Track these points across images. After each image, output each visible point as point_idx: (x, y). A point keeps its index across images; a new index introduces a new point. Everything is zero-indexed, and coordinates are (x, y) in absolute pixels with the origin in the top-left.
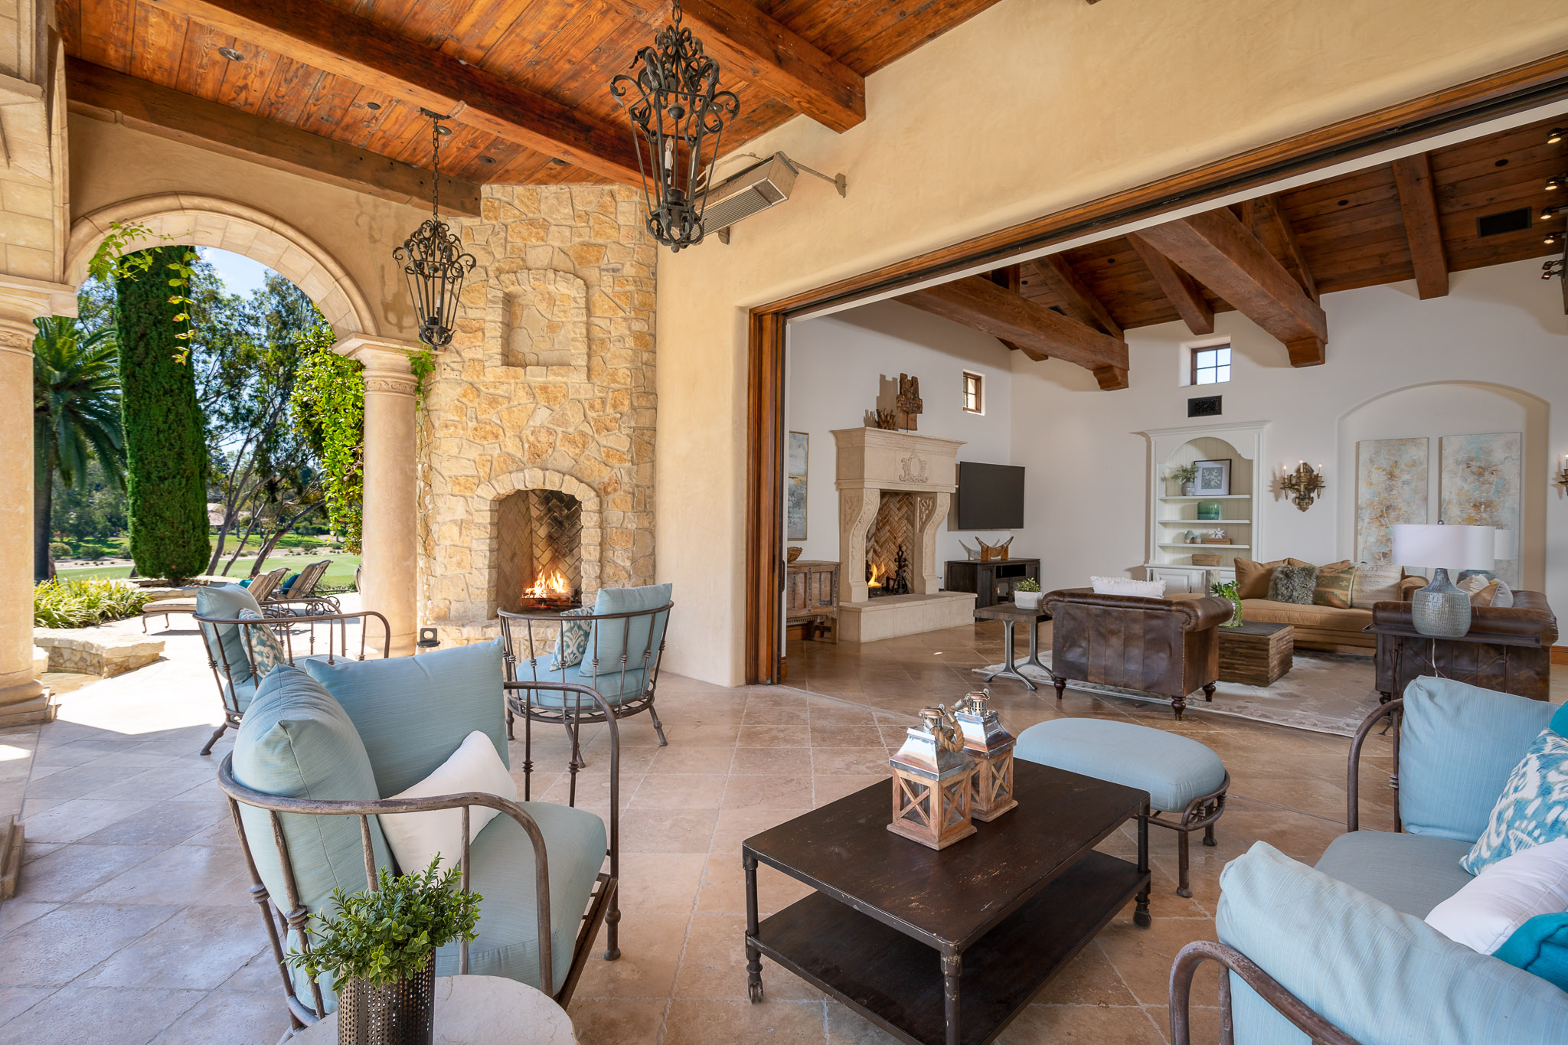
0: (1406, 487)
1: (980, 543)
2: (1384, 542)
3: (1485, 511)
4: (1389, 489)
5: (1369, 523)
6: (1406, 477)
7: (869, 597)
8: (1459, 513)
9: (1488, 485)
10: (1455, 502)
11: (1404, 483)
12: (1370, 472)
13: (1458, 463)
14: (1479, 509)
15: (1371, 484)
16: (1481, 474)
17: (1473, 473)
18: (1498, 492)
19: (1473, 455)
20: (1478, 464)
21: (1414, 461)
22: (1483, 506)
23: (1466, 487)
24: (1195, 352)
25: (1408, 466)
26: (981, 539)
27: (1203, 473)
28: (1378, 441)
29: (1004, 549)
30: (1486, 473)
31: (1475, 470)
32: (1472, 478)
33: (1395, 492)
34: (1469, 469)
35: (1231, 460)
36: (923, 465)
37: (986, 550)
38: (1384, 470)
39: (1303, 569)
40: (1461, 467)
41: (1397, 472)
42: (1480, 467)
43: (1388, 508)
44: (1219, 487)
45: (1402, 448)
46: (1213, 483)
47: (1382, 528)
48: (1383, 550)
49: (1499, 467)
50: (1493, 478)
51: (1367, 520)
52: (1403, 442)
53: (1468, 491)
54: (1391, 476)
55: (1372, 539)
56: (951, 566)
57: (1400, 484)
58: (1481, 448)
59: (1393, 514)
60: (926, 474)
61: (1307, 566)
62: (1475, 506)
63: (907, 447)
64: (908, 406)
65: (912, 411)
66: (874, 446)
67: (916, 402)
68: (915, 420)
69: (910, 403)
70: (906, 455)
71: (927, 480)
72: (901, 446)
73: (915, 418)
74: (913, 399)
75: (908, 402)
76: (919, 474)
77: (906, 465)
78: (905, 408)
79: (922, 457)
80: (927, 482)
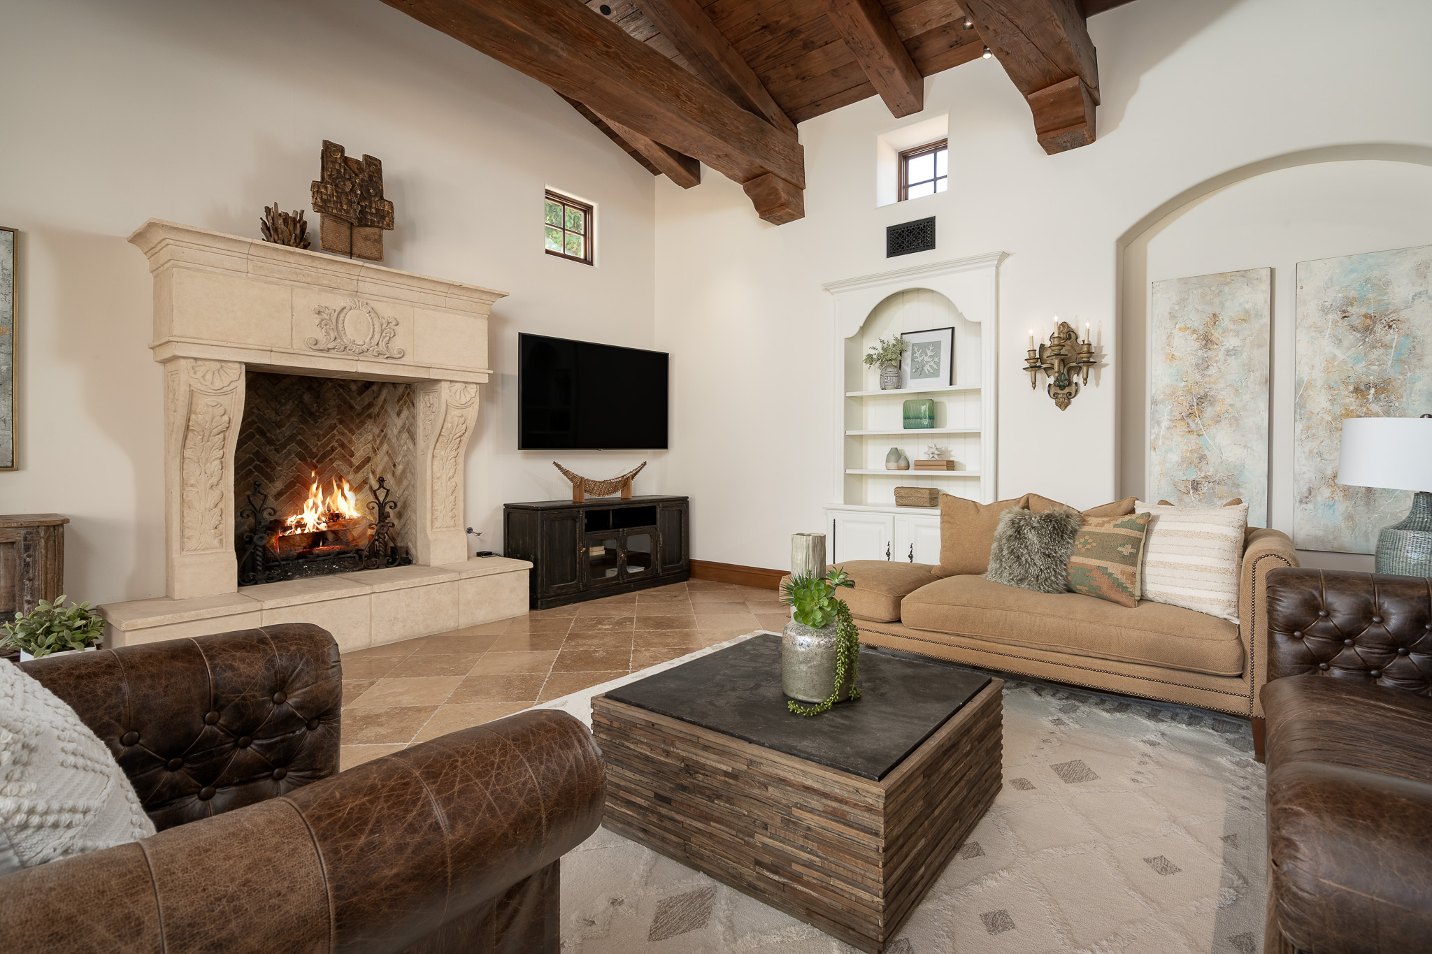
0: (1232, 360)
1: (566, 472)
2: (1196, 461)
3: (1377, 399)
4: (1203, 366)
5: (1169, 428)
6: (1232, 342)
7: (240, 585)
8: (1327, 405)
9: (1382, 350)
10: (1319, 383)
11: (1228, 353)
12: (1170, 336)
13: (1325, 310)
14: (1364, 396)
15: (1173, 357)
16: (1368, 330)
17: (1354, 328)
18: (1399, 361)
19: (1353, 294)
20: (1363, 310)
21: (1247, 312)
22: (1372, 391)
23: (1340, 355)
24: (904, 157)
25: (1234, 322)
26: (564, 465)
27: (913, 349)
28: (1185, 281)
29: (625, 482)
30: (1378, 328)
31: (1357, 322)
32: (1352, 337)
33: (1212, 370)
34: (1346, 322)
35: (953, 329)
36: (389, 328)
37: (580, 484)
38: (1194, 332)
39: (1049, 518)
40: (1330, 317)
41: (1216, 335)
42: (1366, 316)
43: (1202, 399)
44: (935, 373)
45: (1226, 289)
46: (927, 368)
47: (1193, 437)
48: (1194, 477)
49: (1404, 314)
50: (1392, 337)
51: (1165, 423)
52: (1225, 279)
53: (1344, 362)
54: (1207, 341)
55: (1174, 457)
56: (513, 513)
57: (1221, 355)
58: (1367, 281)
59: (1209, 412)
60: (397, 344)
61: (1057, 511)
62: (1356, 390)
63: (334, 285)
64: (345, 207)
65: (364, 222)
66: (209, 269)
67: (374, 205)
68: (375, 241)
69: (350, 203)
70: (336, 301)
71: (403, 354)
72: (309, 280)
73: (377, 237)
74: (362, 198)
75: (344, 201)
76: (374, 342)
77: (331, 321)
78: (335, 211)
79: (386, 310)
80: (403, 359)
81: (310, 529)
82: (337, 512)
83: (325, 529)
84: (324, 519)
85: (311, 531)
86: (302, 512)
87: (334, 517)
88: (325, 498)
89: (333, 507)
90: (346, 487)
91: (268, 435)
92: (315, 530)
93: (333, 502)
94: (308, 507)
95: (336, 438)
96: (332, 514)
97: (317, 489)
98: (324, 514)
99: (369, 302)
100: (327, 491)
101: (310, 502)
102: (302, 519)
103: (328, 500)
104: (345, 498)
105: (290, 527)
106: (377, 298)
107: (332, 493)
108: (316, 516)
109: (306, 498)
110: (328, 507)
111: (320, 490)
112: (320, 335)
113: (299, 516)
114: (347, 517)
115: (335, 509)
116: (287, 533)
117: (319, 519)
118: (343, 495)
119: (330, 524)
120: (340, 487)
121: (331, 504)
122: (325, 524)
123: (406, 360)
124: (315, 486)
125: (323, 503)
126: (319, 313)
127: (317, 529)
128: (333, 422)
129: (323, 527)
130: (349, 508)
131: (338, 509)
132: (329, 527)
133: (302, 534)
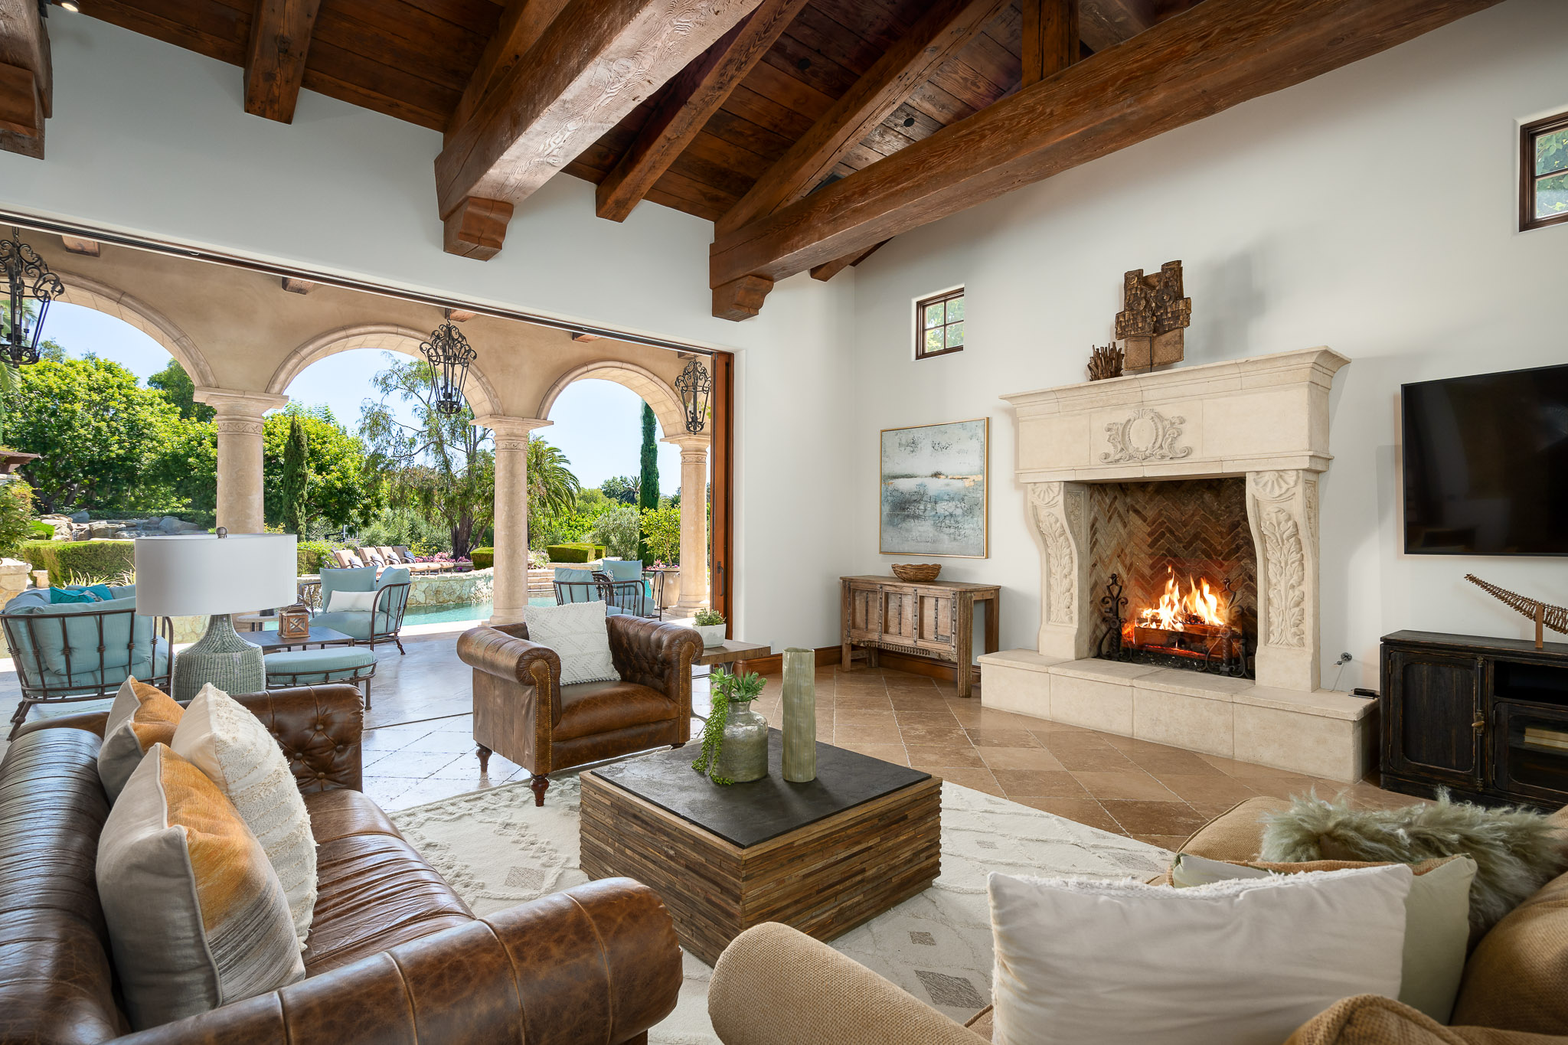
36: (1172, 429)
63: (1122, 402)
64: (1140, 325)
65: (1161, 330)
66: (1038, 417)
67: (1169, 310)
68: (1176, 343)
69: (1144, 319)
70: (1121, 417)
71: (1188, 452)
72: (1101, 404)
73: (1177, 339)
74: (1158, 307)
75: (1140, 319)
76: (1157, 445)
77: (1120, 434)
78: (1133, 333)
79: (1170, 412)
80: (1190, 457)
81: (1165, 626)
82: (1195, 614)
83: (1181, 630)
84: (1180, 619)
85: (1167, 628)
86: (1158, 607)
87: (1193, 619)
88: (1182, 597)
89: (1191, 608)
90: (1206, 587)
91: (1176, 533)
92: (1170, 629)
93: (1191, 603)
94: (1163, 603)
95: (1241, 535)
96: (1189, 615)
97: (1174, 585)
98: (1181, 614)
99: (1155, 408)
100: (1185, 591)
101: (1166, 598)
102: (1158, 613)
103: (1185, 599)
104: (1205, 601)
105: (1146, 620)
106: (1160, 402)
107: (1188, 591)
108: (1172, 614)
109: (1163, 593)
110: (1186, 608)
111: (1177, 587)
112: (1109, 449)
113: (1155, 611)
114: (1207, 622)
115: (1193, 610)
116: (1143, 625)
117: (1175, 617)
118: (1202, 596)
119: (1187, 626)
120: (1198, 585)
121: (1189, 604)
122: (1181, 625)
123: (1193, 457)
124: (1171, 582)
125: (1180, 601)
126: (1109, 430)
127: (1173, 627)
128: (1237, 519)
129: (1179, 627)
130: (1209, 612)
131: (1196, 611)
132: (1185, 628)
133: (1157, 630)
